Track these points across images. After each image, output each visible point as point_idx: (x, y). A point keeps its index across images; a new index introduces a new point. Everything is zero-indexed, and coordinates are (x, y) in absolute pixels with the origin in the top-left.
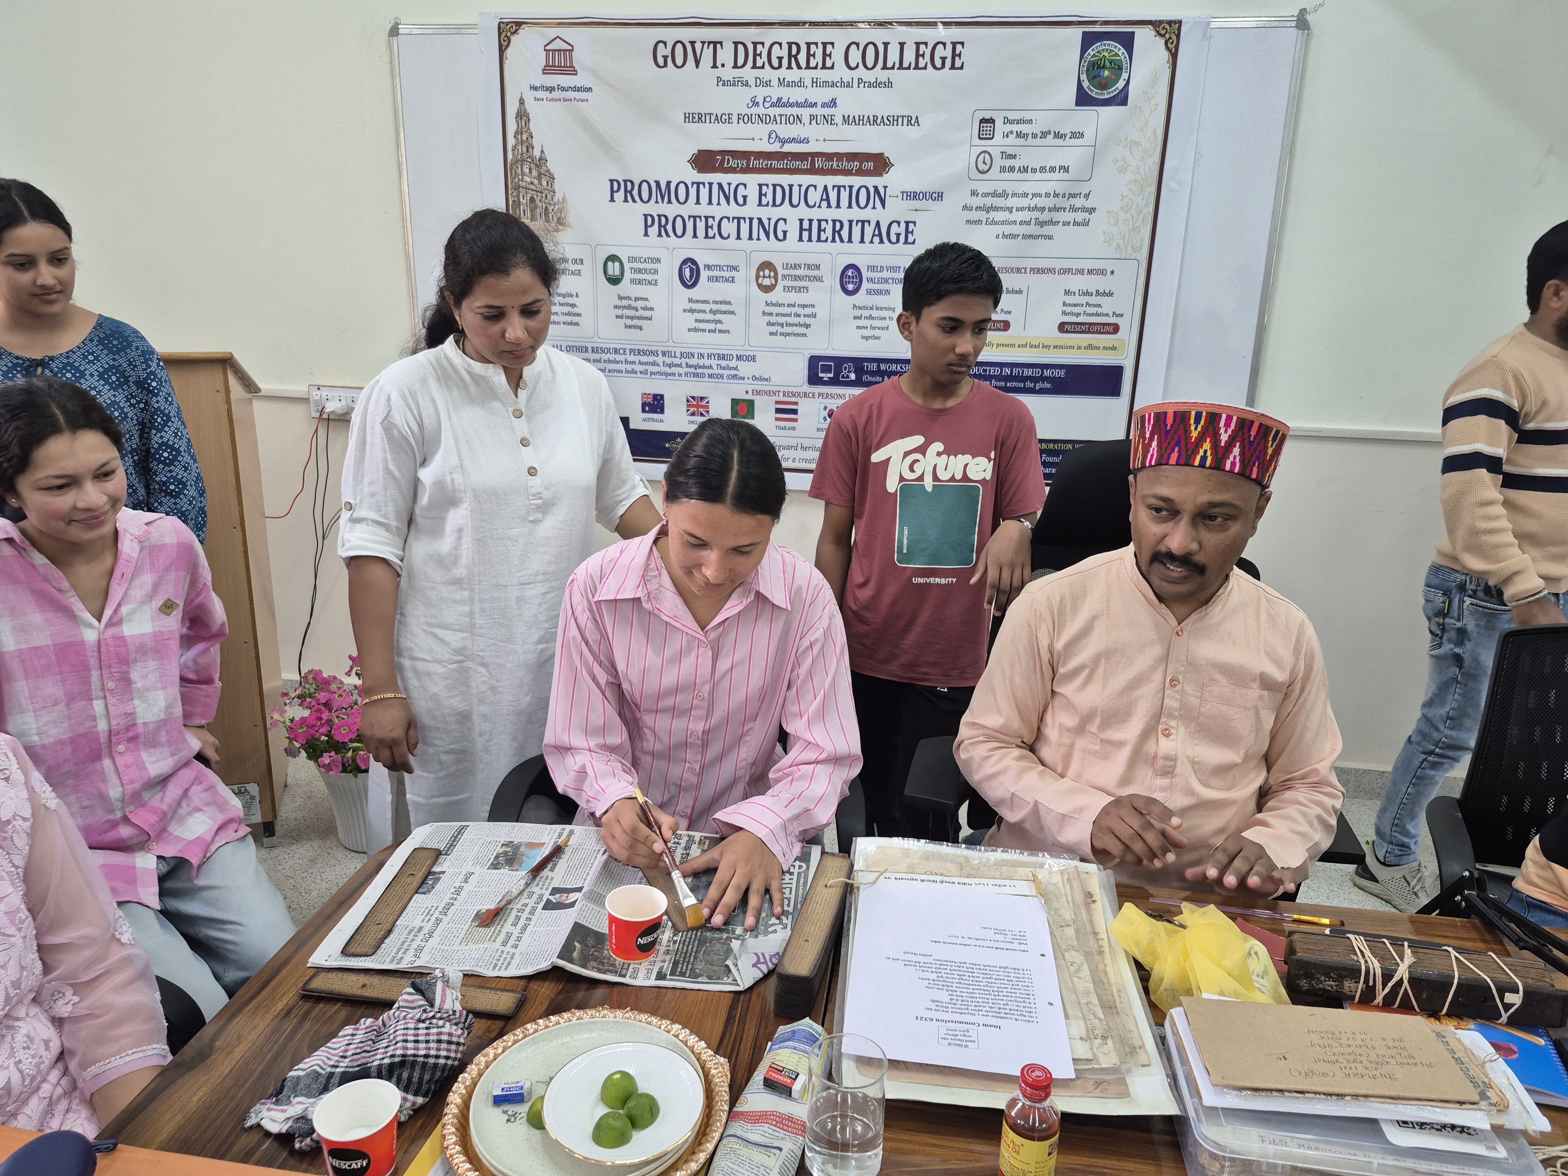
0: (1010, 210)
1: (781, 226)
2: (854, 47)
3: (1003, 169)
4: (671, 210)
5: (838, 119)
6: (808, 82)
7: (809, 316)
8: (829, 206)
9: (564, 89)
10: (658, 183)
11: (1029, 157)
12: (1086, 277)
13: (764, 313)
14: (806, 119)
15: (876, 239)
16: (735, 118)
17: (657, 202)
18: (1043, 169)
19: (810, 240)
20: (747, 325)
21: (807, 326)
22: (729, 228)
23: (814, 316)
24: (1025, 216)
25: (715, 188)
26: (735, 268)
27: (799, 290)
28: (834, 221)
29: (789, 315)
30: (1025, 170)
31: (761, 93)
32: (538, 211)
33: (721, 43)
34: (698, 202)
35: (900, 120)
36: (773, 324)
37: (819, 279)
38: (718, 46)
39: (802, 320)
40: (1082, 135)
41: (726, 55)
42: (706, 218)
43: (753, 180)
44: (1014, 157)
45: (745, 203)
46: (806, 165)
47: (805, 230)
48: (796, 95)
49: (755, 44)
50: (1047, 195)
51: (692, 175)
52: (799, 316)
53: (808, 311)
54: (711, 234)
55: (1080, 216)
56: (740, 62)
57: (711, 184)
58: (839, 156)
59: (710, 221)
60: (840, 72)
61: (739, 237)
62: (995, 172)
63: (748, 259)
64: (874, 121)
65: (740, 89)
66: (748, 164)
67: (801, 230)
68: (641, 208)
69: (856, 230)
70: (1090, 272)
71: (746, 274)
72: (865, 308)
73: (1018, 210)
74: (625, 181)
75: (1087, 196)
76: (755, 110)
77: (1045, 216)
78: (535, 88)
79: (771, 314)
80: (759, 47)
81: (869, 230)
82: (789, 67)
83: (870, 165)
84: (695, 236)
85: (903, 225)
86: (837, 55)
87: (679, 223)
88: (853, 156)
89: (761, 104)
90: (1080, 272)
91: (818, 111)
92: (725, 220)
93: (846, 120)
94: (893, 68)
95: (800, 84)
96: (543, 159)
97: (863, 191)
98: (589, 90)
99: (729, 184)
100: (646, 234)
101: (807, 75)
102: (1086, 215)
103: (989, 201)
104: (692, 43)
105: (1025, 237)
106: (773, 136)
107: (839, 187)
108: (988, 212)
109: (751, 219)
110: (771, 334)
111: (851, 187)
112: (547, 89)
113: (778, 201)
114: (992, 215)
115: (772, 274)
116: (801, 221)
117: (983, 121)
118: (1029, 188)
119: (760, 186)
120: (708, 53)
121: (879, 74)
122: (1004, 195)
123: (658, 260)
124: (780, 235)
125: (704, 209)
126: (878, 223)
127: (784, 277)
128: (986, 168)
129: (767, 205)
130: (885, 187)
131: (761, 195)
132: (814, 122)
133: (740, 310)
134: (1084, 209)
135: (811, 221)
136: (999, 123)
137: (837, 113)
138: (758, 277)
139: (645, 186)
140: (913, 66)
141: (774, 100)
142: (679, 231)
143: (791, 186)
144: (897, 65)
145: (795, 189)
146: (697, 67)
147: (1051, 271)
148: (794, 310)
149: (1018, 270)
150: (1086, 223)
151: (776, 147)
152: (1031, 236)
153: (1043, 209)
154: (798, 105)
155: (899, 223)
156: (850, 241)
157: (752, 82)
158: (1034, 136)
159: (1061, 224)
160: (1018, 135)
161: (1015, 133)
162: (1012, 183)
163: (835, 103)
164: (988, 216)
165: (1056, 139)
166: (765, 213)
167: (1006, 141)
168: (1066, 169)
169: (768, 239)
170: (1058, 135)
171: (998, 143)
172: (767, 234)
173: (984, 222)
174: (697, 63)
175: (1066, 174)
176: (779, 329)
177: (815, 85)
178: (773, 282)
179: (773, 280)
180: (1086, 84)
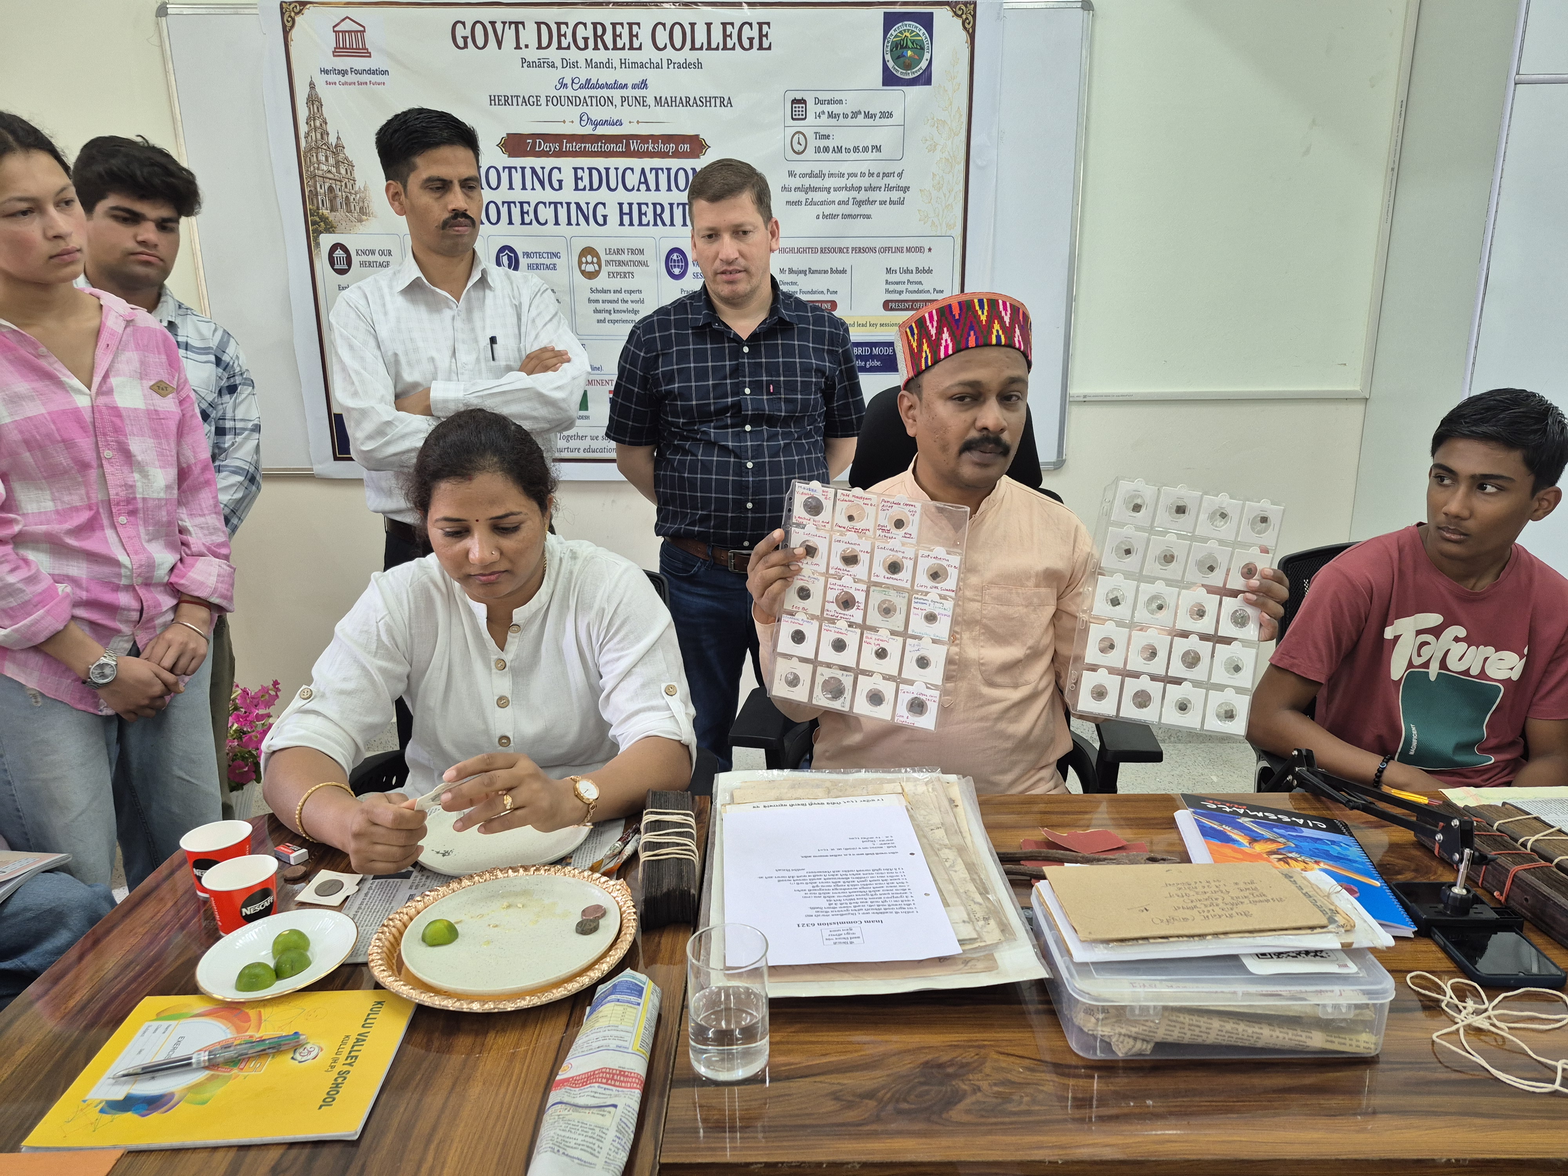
0: (828, 190)
1: (600, 210)
2: (660, 27)
3: (818, 150)
5: (650, 101)
6: (617, 63)
7: (637, 302)
8: (648, 189)
9: (357, 72)
11: (842, 137)
12: (906, 255)
13: (590, 301)
14: (617, 101)
16: (543, 101)
18: (856, 149)
19: (631, 224)
20: (573, 313)
21: (635, 313)
22: (546, 213)
23: (642, 302)
24: (843, 195)
25: (528, 172)
26: (556, 255)
27: (625, 275)
28: (654, 205)
29: (616, 302)
30: (839, 150)
31: (568, 74)
32: (338, 201)
33: (523, 23)
34: (511, 188)
35: (713, 101)
36: (600, 312)
37: (644, 264)
38: (520, 27)
39: (630, 306)
40: (891, 115)
41: (529, 35)
42: (521, 203)
43: (567, 164)
44: (827, 137)
45: (561, 188)
46: (621, 148)
47: (625, 213)
48: (605, 76)
49: (558, 24)
50: (863, 175)
51: (503, 160)
52: (627, 302)
53: (635, 296)
54: (527, 220)
55: (895, 195)
56: (545, 43)
57: (523, 169)
58: (654, 138)
59: (526, 206)
60: (648, 53)
61: (557, 223)
62: (810, 153)
63: (569, 247)
64: (687, 102)
65: (546, 70)
67: (622, 214)
69: (678, 213)
70: (909, 250)
71: (567, 263)
73: (835, 190)
75: (900, 175)
76: (563, 92)
77: (862, 196)
78: (326, 72)
79: (597, 301)
80: (563, 27)
82: (596, 48)
83: (687, 147)
84: (511, 223)
86: (644, 36)
87: (493, 209)
88: (668, 139)
89: (569, 85)
90: (900, 250)
91: (629, 92)
92: (541, 206)
93: (658, 101)
94: (701, 48)
95: (608, 65)
96: (339, 147)
97: (681, 173)
98: (385, 72)
99: (543, 168)
101: (616, 56)
102: (901, 194)
103: (807, 182)
104: (492, 23)
105: (845, 216)
106: (585, 118)
107: (657, 170)
108: (807, 193)
109: (568, 204)
110: (599, 321)
111: (669, 170)
112: (339, 72)
113: (595, 186)
114: (811, 195)
115: (595, 260)
116: (621, 205)
117: (795, 101)
118: (845, 168)
119: (575, 169)
120: (510, 33)
121: (687, 54)
122: (821, 175)
124: (600, 220)
125: (518, 195)
127: (608, 263)
128: (801, 148)
129: (584, 189)
131: (577, 179)
132: (625, 104)
134: (899, 188)
135: (630, 205)
136: (810, 103)
137: (649, 94)
138: (580, 263)
140: (721, 46)
141: (583, 81)
142: (494, 219)
143: (607, 169)
144: (705, 46)
145: (612, 173)
146: (500, 48)
147: (872, 250)
148: (620, 296)
149: (841, 250)
150: (901, 202)
151: (588, 130)
152: (850, 216)
153: (859, 189)
154: (607, 86)
156: (672, 224)
157: (558, 63)
158: (846, 116)
159: (878, 203)
160: (831, 115)
161: (827, 113)
162: (828, 163)
163: (646, 85)
164: (807, 196)
165: (867, 120)
166: (583, 197)
167: (819, 122)
168: (878, 149)
169: (588, 224)
170: (868, 115)
171: (811, 124)
172: (587, 219)
173: (804, 203)
174: (500, 44)
175: (878, 153)
176: (607, 316)
177: (623, 66)
178: (597, 268)
179: (596, 266)
180: (891, 64)
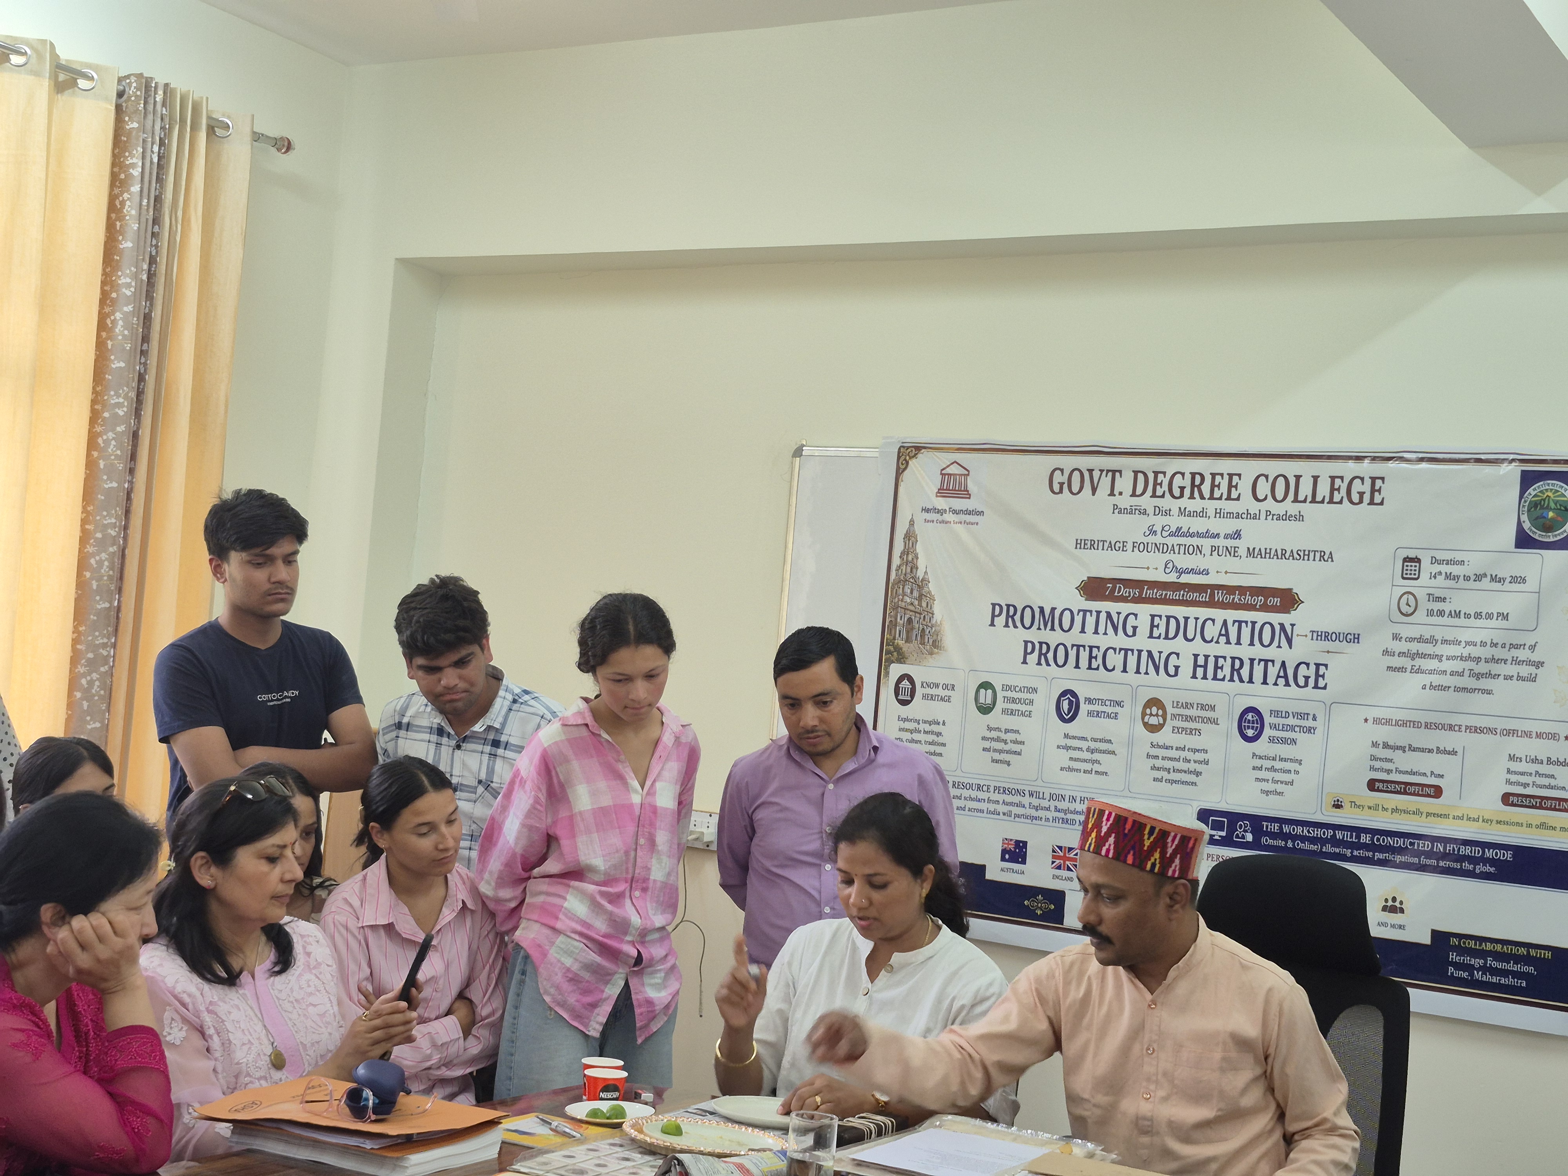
0: (1440, 658)
1: (1173, 660)
2: (1262, 479)
3: (1430, 613)
4: (1054, 637)
5: (1242, 551)
6: (1211, 512)
7: (1200, 762)
8: (1228, 642)
9: (955, 512)
10: (1042, 609)
11: (1463, 601)
12: (1535, 741)
13: (1148, 756)
14: (1206, 550)
15: (1281, 681)
16: (1129, 546)
17: (1039, 629)
18: (1478, 615)
19: (1205, 677)
20: (1129, 767)
21: (1198, 774)
22: (1115, 660)
23: (1207, 763)
24: (1458, 666)
25: (1103, 616)
26: (1119, 704)
27: (1191, 732)
28: (1233, 659)
29: (1178, 760)
30: (1458, 615)
31: (1159, 522)
32: (915, 632)
33: (1120, 472)
34: (1083, 631)
35: (1312, 555)
36: (1158, 769)
37: (1215, 722)
38: (1117, 474)
39: (1192, 766)
40: (1523, 580)
41: (1124, 483)
42: (1091, 648)
43: (1145, 611)
44: (1444, 600)
45: (1134, 634)
46: (1205, 598)
47: (1199, 665)
48: (1198, 524)
49: (1156, 474)
50: (1483, 644)
51: (1079, 602)
52: (1189, 761)
53: (1200, 756)
54: (1094, 665)
55: (1525, 670)
56: (1139, 491)
57: (1098, 613)
58: (1242, 590)
59: (1095, 651)
60: (1247, 503)
61: (1125, 670)
62: (1420, 616)
63: (1134, 697)
64: (1283, 555)
65: (1136, 517)
66: (1141, 593)
67: (1196, 666)
68: (1022, 634)
69: (1259, 670)
70: (1539, 736)
71: (1131, 712)
72: (1267, 758)
73: (1448, 659)
74: (1008, 606)
75: (1533, 648)
76: (1152, 539)
77: (1482, 668)
78: (928, 511)
79: (1156, 757)
80: (1160, 477)
81: (1273, 671)
82: (1192, 497)
83: (1277, 601)
84: (1077, 666)
85: (1313, 668)
86: (1244, 487)
87: (1061, 651)
88: (1256, 591)
89: (1159, 533)
90: (1527, 734)
91: (1221, 542)
92: (1111, 651)
93: (1251, 553)
94: (1305, 501)
95: (1202, 514)
96: (926, 581)
97: (1267, 628)
98: (981, 513)
99: (1119, 613)
100: (1025, 662)
101: (1211, 506)
102: (1532, 670)
103: (1414, 647)
104: (1090, 471)
105: (1457, 689)
106: (1170, 565)
107: (1240, 622)
108: (1413, 659)
109: (1140, 652)
110: (1158, 780)
111: (1254, 623)
112: (939, 511)
113: (1171, 634)
114: (1418, 662)
115: (1160, 712)
116: (1196, 656)
117: (1407, 560)
118: (1465, 635)
119: (1153, 617)
120: (1106, 481)
121: (1289, 506)
122: (1432, 641)
123: (1035, 690)
124: (1172, 671)
125: (1089, 639)
126: (1283, 664)
127: (1174, 716)
128: (1411, 610)
129: (1159, 637)
130: (1293, 625)
131: (1152, 626)
132: (1215, 553)
133: (1121, 751)
134: (1529, 663)
135: (1207, 657)
136: (1426, 563)
137: (1242, 545)
138: (1144, 714)
139: (1028, 612)
140: (1327, 499)
141: (1173, 529)
142: (1061, 661)
143: (1186, 619)
144: (1309, 499)
145: (1191, 623)
146: (1094, 494)
147: (1491, 731)
148: (1185, 755)
149: (1451, 728)
150: (1533, 679)
151: (1172, 578)
152: (1464, 689)
153: (1478, 660)
154: (1199, 535)
155: (1308, 665)
156: (1251, 681)
157: (1150, 511)
158: (1467, 578)
159: (1502, 677)
160: (1448, 576)
161: (1444, 574)
162: (1440, 628)
163: (1239, 535)
164: (1413, 663)
165: (1493, 584)
166: (1155, 646)
167: (1433, 582)
168: (1505, 617)
169: (1158, 674)
170: (1494, 579)
171: (1423, 585)
172: (1157, 669)
173: (1409, 670)
174: (1094, 490)
175: (1505, 622)
176: (1165, 774)
177: (1218, 515)
178: (1161, 722)
179: (1161, 719)
180: (1527, 525)
